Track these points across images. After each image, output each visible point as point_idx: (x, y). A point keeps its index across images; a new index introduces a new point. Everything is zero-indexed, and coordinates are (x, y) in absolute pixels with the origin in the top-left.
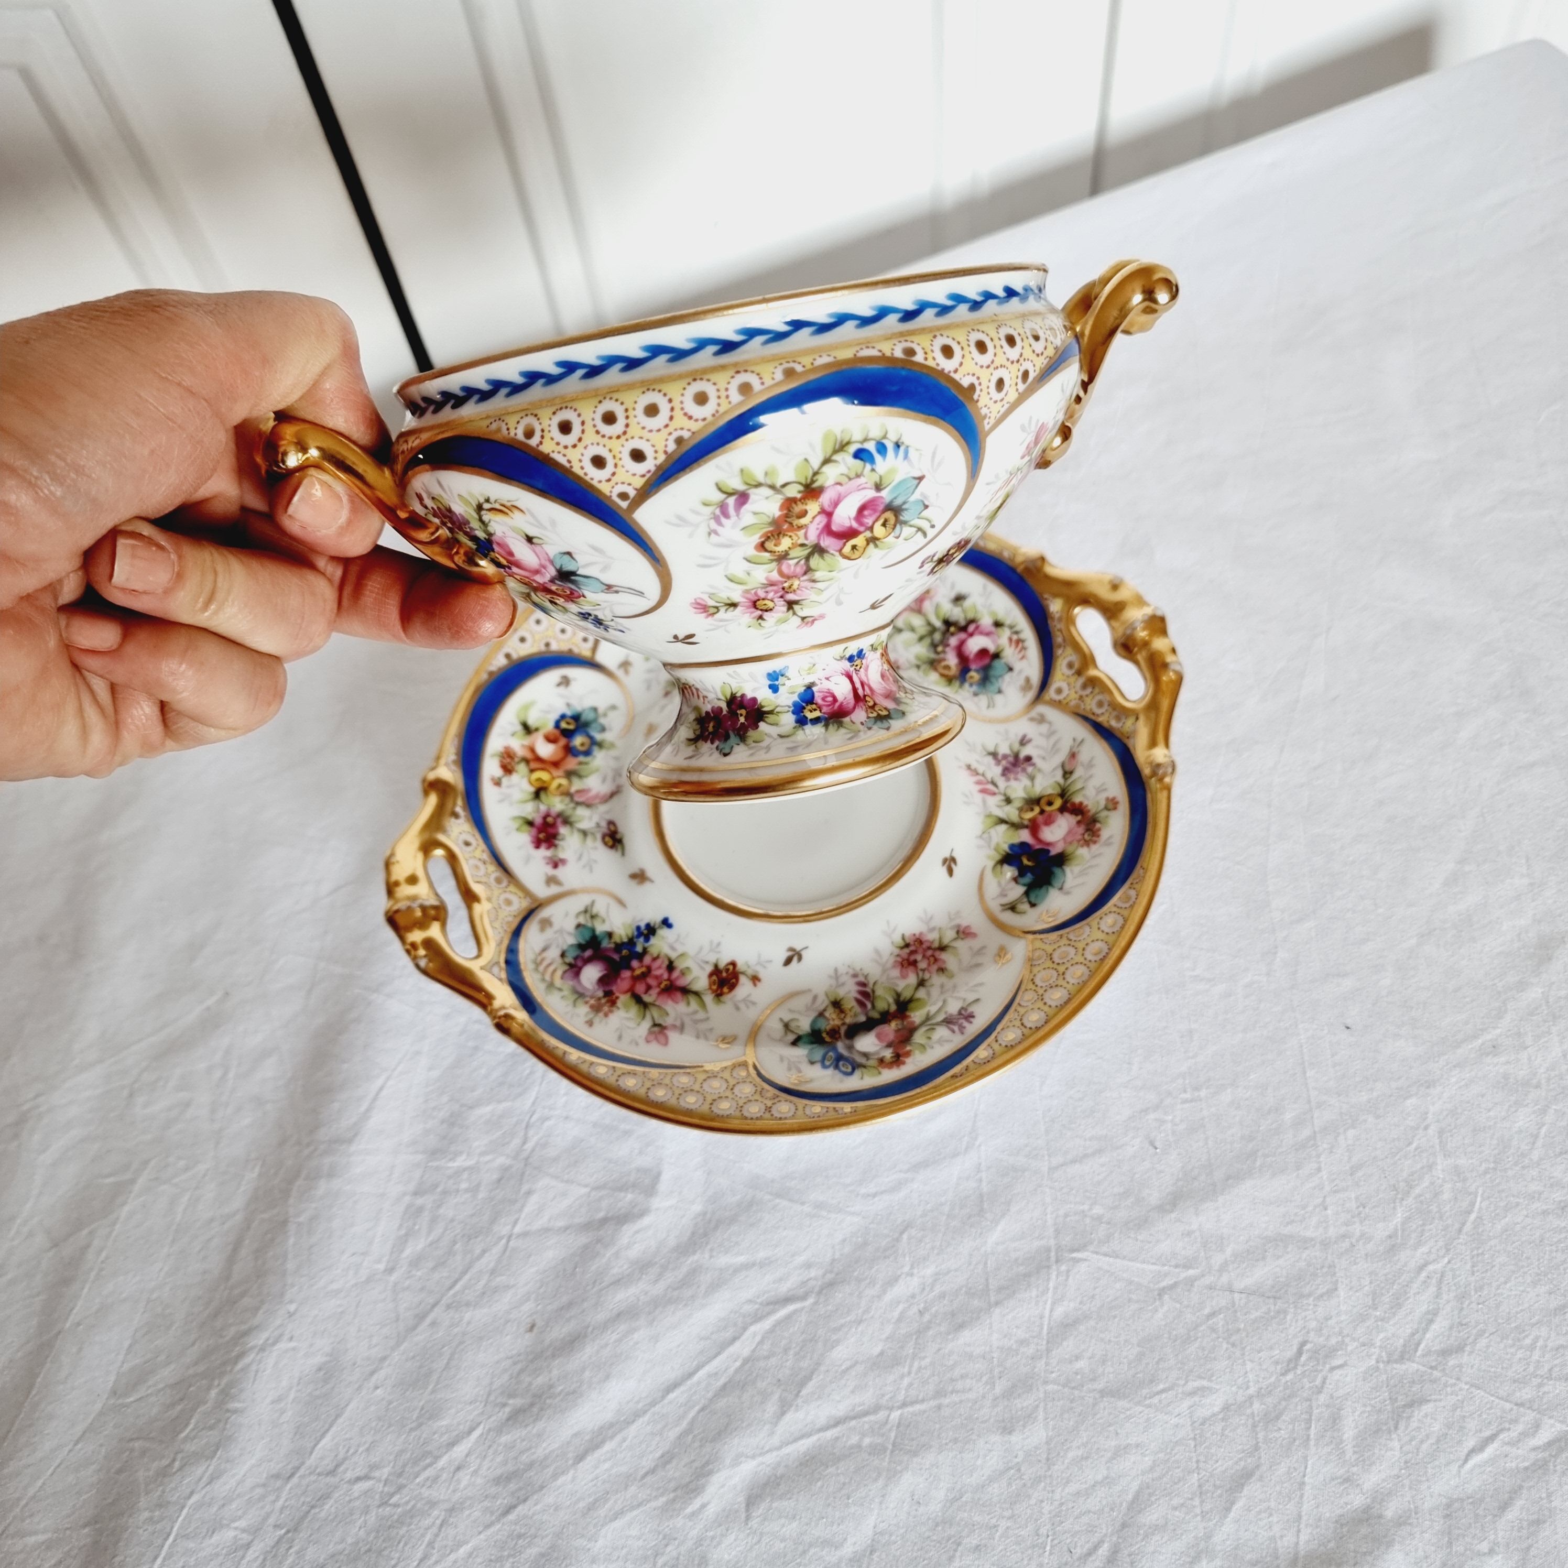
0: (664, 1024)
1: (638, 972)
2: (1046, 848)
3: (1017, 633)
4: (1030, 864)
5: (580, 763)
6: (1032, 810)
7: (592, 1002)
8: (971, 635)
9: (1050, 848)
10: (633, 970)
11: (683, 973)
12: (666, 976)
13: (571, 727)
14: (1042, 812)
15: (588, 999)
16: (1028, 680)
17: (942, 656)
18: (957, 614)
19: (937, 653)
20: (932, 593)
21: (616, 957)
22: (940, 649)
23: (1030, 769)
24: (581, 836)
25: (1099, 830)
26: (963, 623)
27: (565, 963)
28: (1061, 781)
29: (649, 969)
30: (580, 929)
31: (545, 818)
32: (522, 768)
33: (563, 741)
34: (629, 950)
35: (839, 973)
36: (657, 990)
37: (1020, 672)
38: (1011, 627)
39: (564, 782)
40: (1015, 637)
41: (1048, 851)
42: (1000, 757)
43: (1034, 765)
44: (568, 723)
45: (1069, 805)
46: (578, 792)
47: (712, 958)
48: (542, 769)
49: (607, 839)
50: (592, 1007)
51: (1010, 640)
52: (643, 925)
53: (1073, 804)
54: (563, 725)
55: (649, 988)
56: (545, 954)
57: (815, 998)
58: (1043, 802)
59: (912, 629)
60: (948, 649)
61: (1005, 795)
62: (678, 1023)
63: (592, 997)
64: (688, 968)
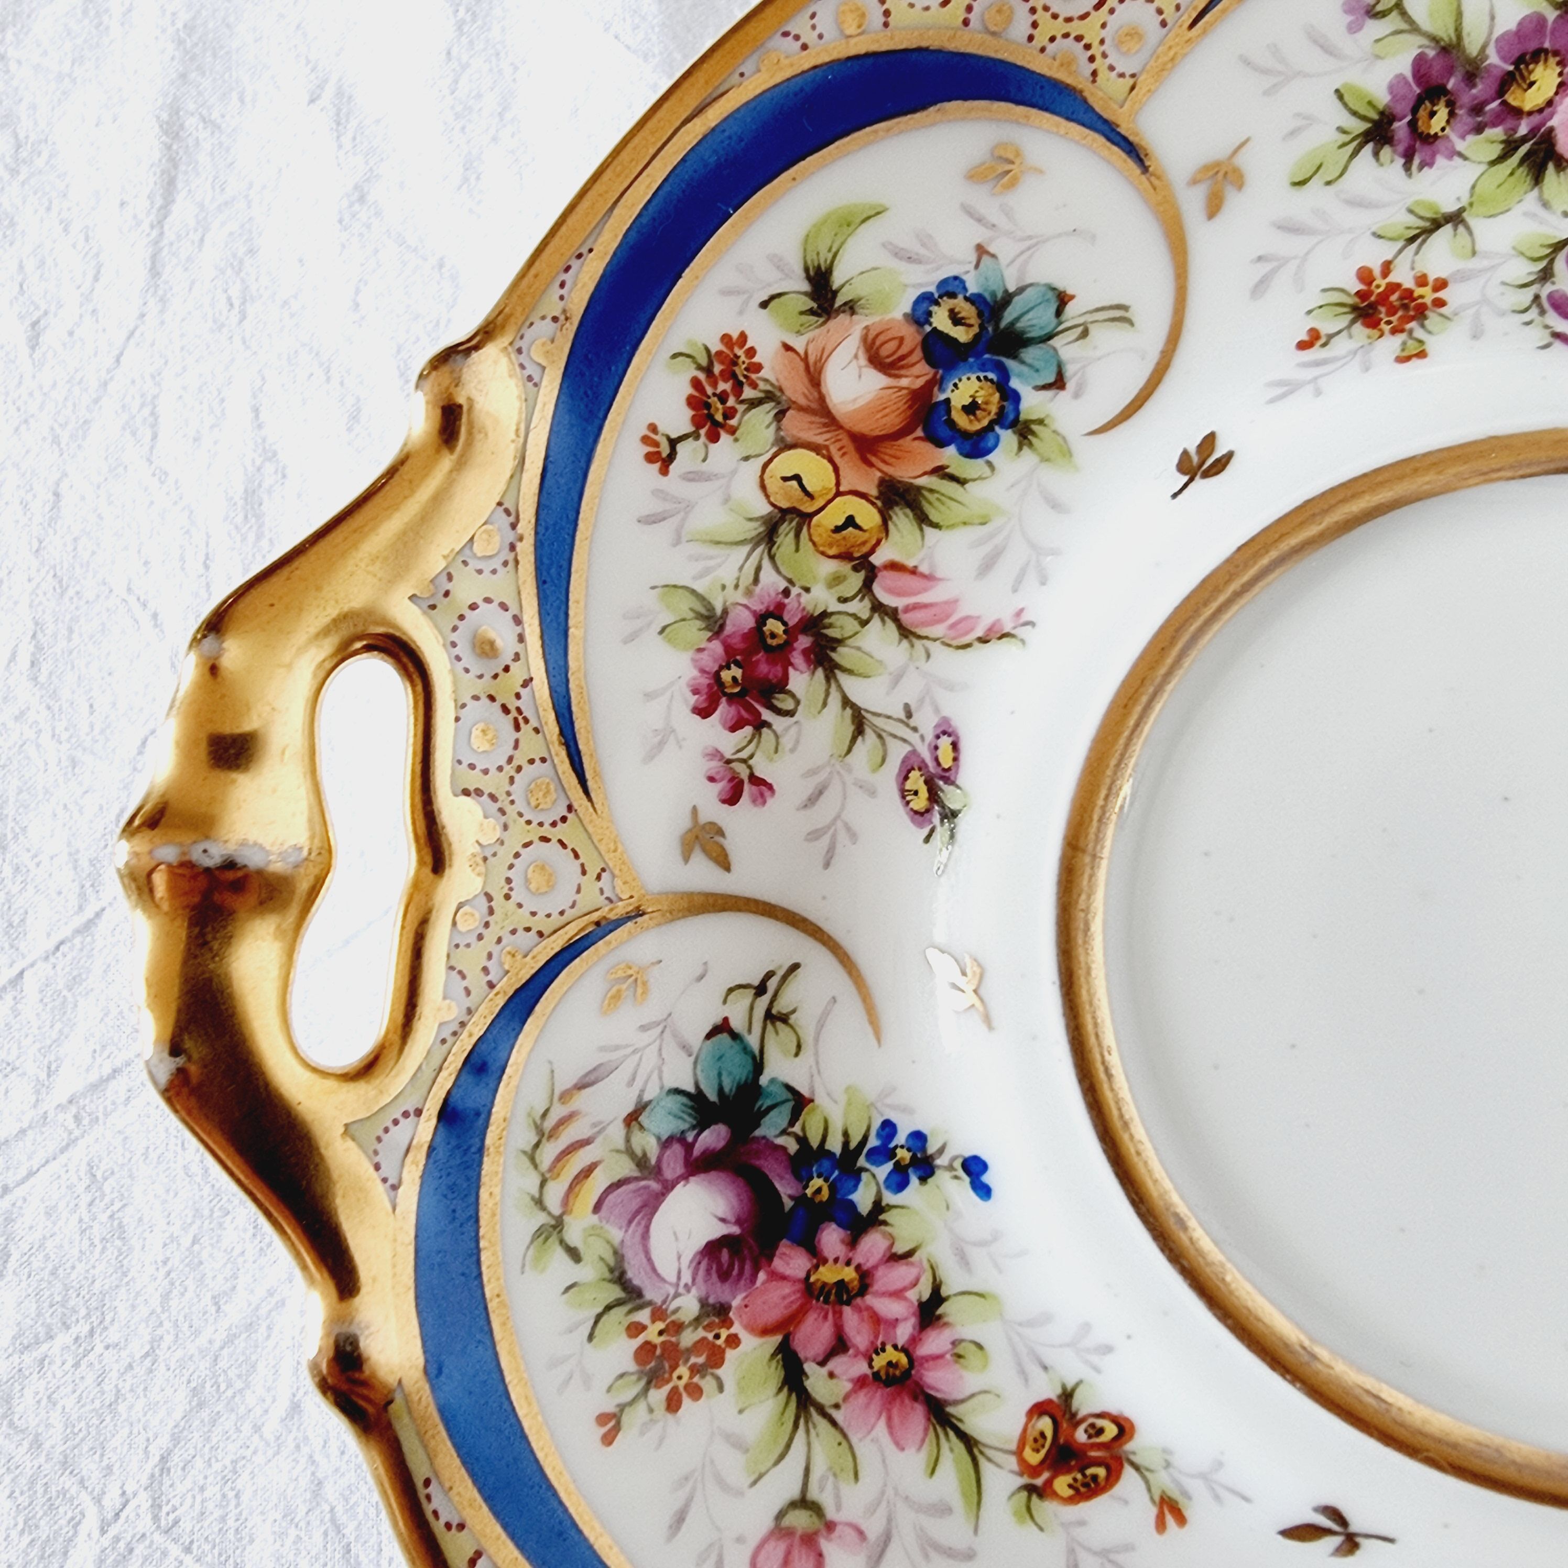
0: (831, 1513)
1: (828, 1275)
5: (940, 471)
7: (652, 1334)
10: (819, 1259)
11: (957, 1355)
12: (904, 1333)
13: (962, 335)
15: (643, 1316)
21: (786, 1189)
27: (629, 1151)
29: (865, 1277)
30: (724, 1037)
31: (761, 619)
32: (758, 426)
33: (917, 375)
34: (833, 1188)
36: (861, 1368)
39: (868, 516)
44: (956, 320)
46: (894, 566)
47: (1066, 1367)
48: (818, 449)
49: (916, 781)
50: (645, 1352)
52: (904, 1129)
54: (940, 320)
55: (840, 1345)
56: (581, 1101)
62: (874, 1528)
63: (658, 1314)
64: (979, 1346)
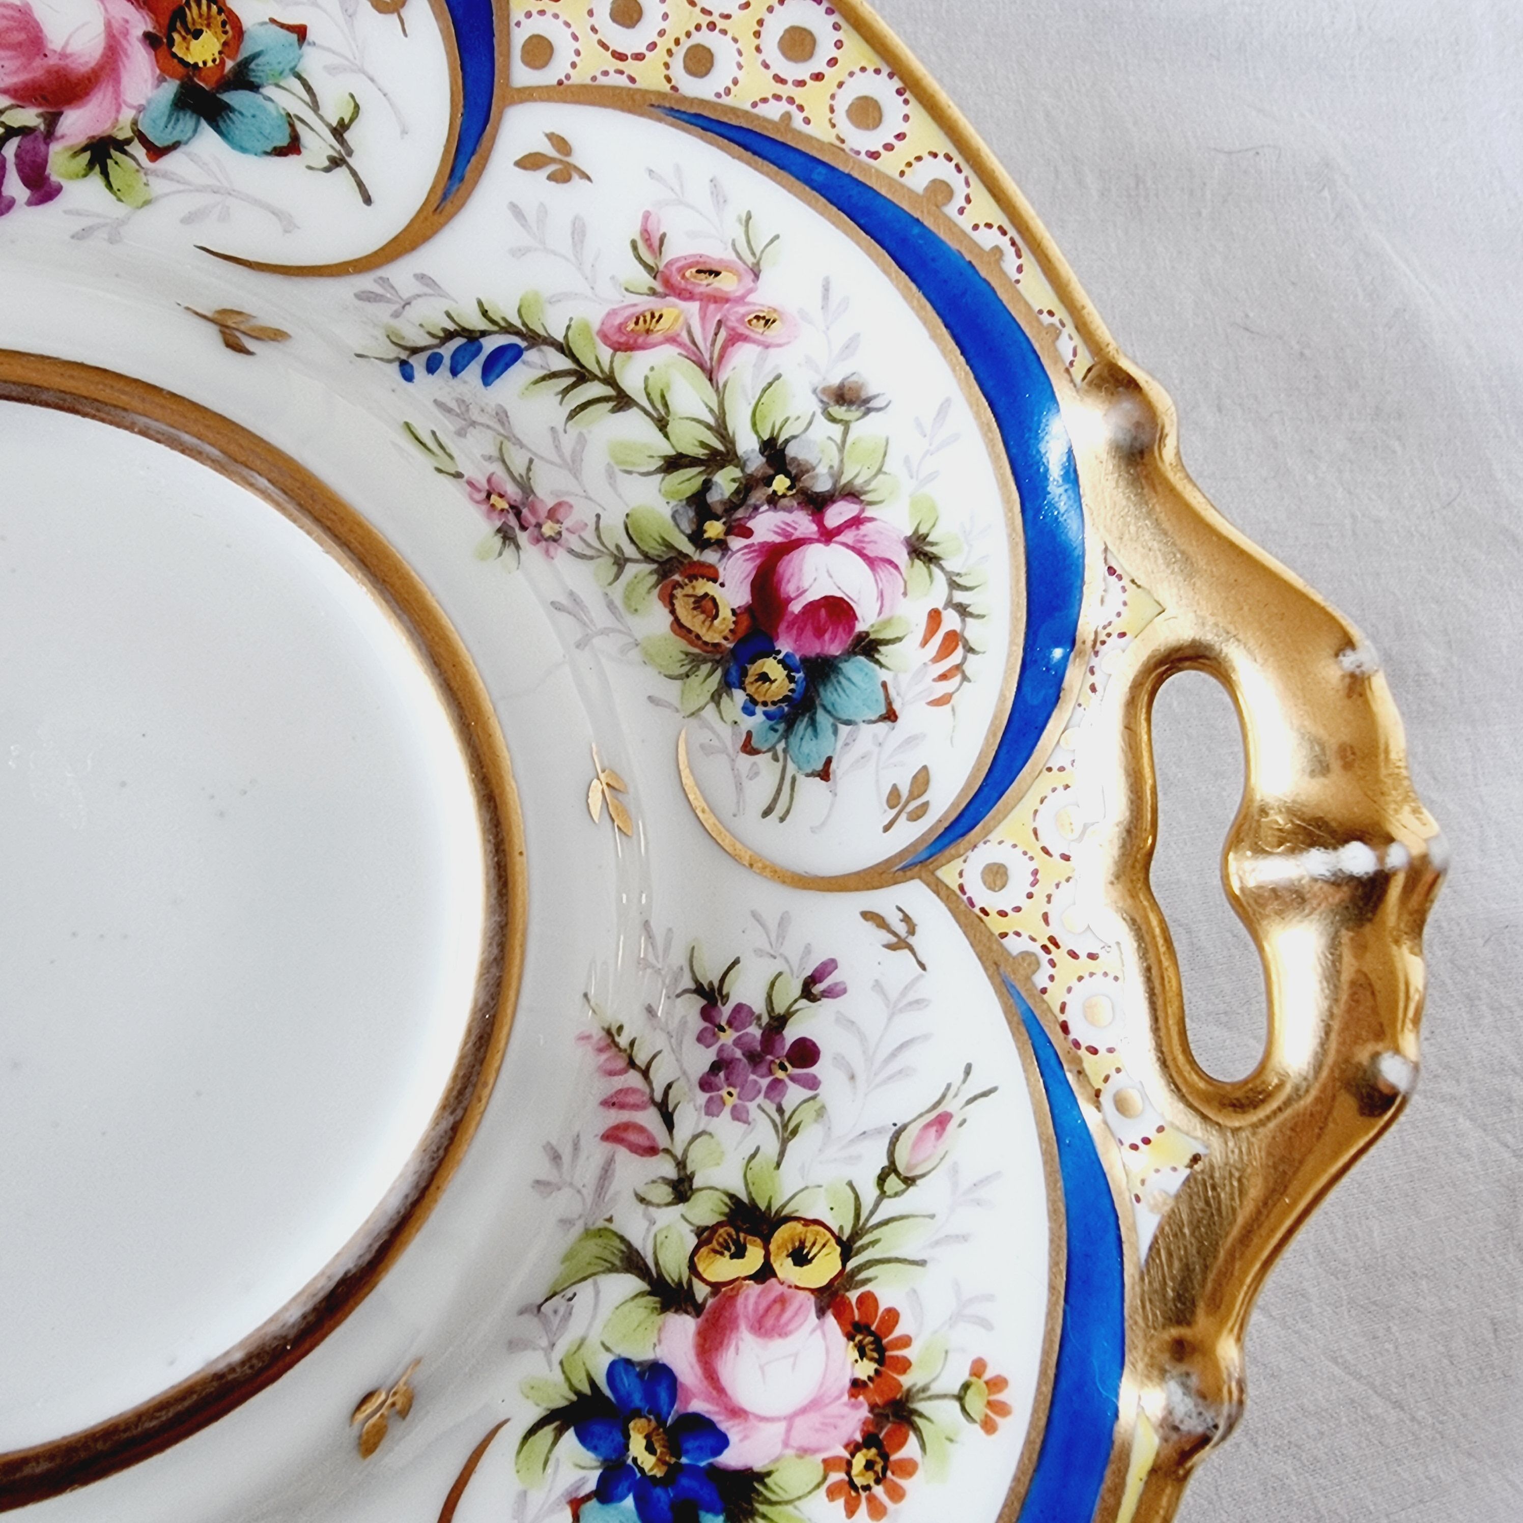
2: (724, 1425)
3: (963, 611)
4: (648, 1462)
6: (739, 1254)
8: (827, 536)
9: (733, 1437)
14: (765, 1273)
16: (922, 780)
17: (710, 556)
19: (698, 539)
20: (776, 330)
22: (714, 529)
23: (794, 1094)
25: (908, 1468)
26: (822, 485)
28: (869, 1193)
37: (912, 741)
40: (951, 621)
41: (722, 1442)
42: (726, 1011)
43: (812, 1083)
45: (853, 1296)
51: (935, 617)
53: (868, 1300)
58: (782, 1234)
59: (663, 419)
60: (736, 543)
61: (681, 1164)
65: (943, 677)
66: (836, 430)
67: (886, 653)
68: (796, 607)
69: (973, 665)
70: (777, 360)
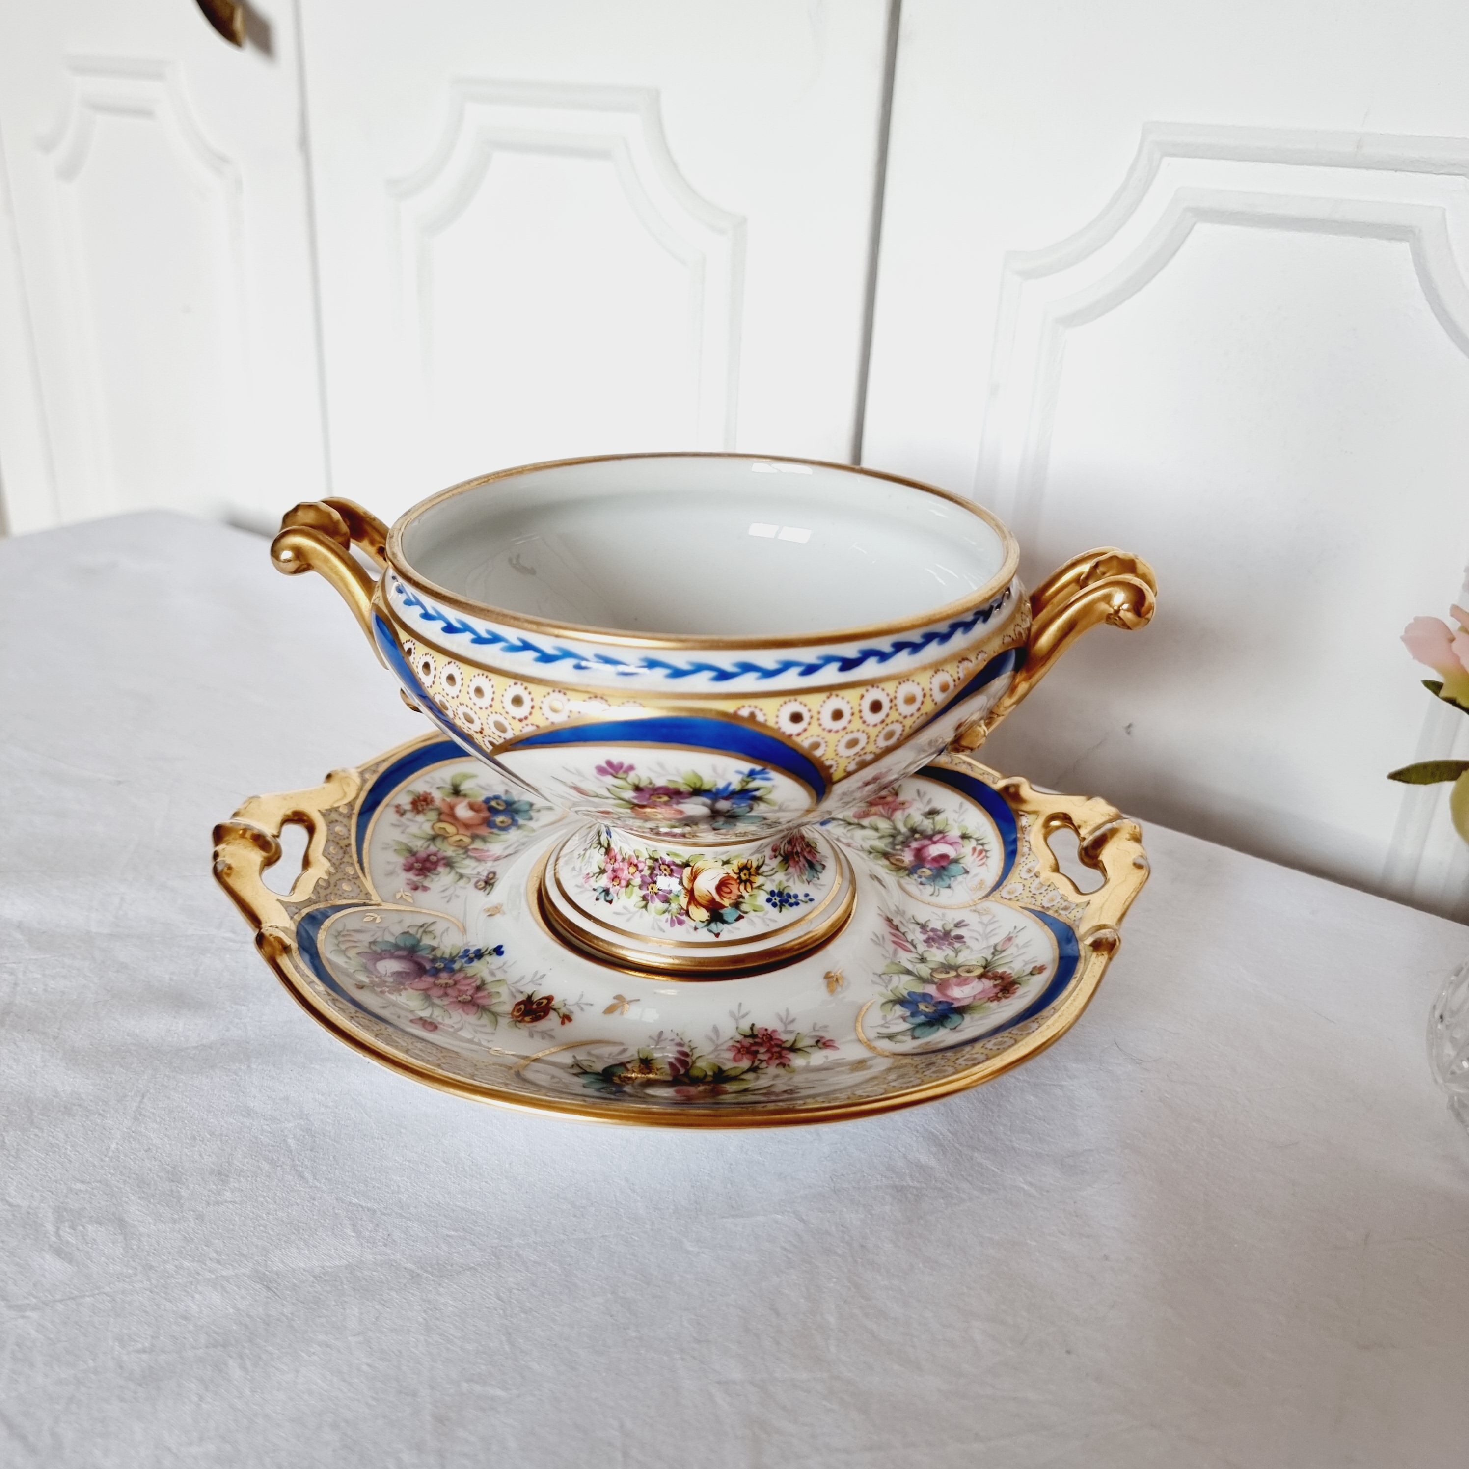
1: (442, 982)
2: (951, 1001)
3: (983, 845)
4: (925, 1009)
5: (491, 833)
6: (947, 972)
8: (935, 843)
9: (955, 1002)
10: (438, 978)
11: (490, 995)
12: (470, 992)
13: (500, 808)
14: (958, 976)
17: (899, 852)
18: (927, 825)
19: (895, 849)
20: (907, 805)
21: (428, 965)
22: (899, 847)
23: (957, 944)
24: (457, 877)
25: (1016, 989)
26: (930, 832)
27: (370, 948)
28: (989, 956)
29: (456, 983)
30: (406, 935)
31: (430, 855)
32: (433, 815)
33: (486, 814)
34: (445, 964)
35: (664, 1037)
36: (453, 999)
37: (976, 876)
38: (977, 840)
39: (467, 840)
40: (980, 848)
41: (952, 1004)
42: (929, 928)
43: (963, 942)
44: (499, 804)
45: (989, 973)
46: (475, 849)
47: (529, 990)
48: (452, 824)
49: (481, 882)
51: (974, 850)
52: (473, 949)
53: (995, 973)
54: (493, 803)
55: (446, 995)
56: (355, 934)
57: (624, 1050)
58: (962, 968)
59: (876, 829)
60: (907, 849)
61: (921, 955)
63: (379, 977)
64: (498, 993)
65: (982, 859)
66: (931, 821)
67: (961, 861)
68: (929, 858)
69: (989, 854)
70: (907, 812)
